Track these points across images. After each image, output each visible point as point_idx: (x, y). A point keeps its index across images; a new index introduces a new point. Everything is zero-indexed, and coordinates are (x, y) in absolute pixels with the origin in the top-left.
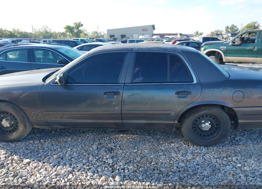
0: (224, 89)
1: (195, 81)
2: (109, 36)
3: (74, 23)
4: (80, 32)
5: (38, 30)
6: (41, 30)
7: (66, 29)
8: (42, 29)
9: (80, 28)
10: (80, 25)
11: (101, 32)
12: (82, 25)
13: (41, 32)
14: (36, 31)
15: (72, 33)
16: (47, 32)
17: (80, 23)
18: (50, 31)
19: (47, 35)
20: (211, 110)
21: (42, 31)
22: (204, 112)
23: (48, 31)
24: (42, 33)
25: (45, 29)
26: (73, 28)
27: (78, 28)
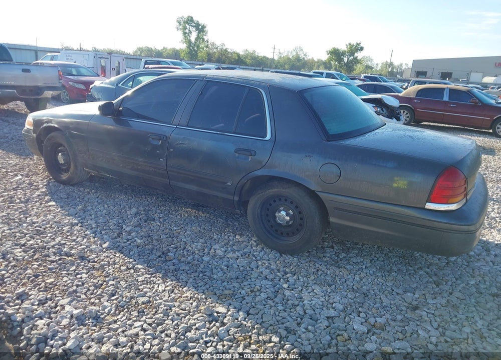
0: (306, 156)
1: (268, 137)
2: (414, 74)
3: (348, 44)
4: (356, 61)
5: (285, 54)
6: (290, 54)
7: (329, 55)
8: (292, 52)
9: (356, 55)
10: (358, 48)
11: (401, 65)
12: (362, 49)
13: (289, 59)
14: (282, 56)
15: (339, 63)
16: (298, 59)
17: (358, 44)
18: (304, 56)
19: (298, 64)
20: (286, 189)
21: (291, 57)
22: (276, 189)
23: (302, 56)
24: (291, 59)
25: (297, 54)
26: (344, 53)
27: (353, 54)
